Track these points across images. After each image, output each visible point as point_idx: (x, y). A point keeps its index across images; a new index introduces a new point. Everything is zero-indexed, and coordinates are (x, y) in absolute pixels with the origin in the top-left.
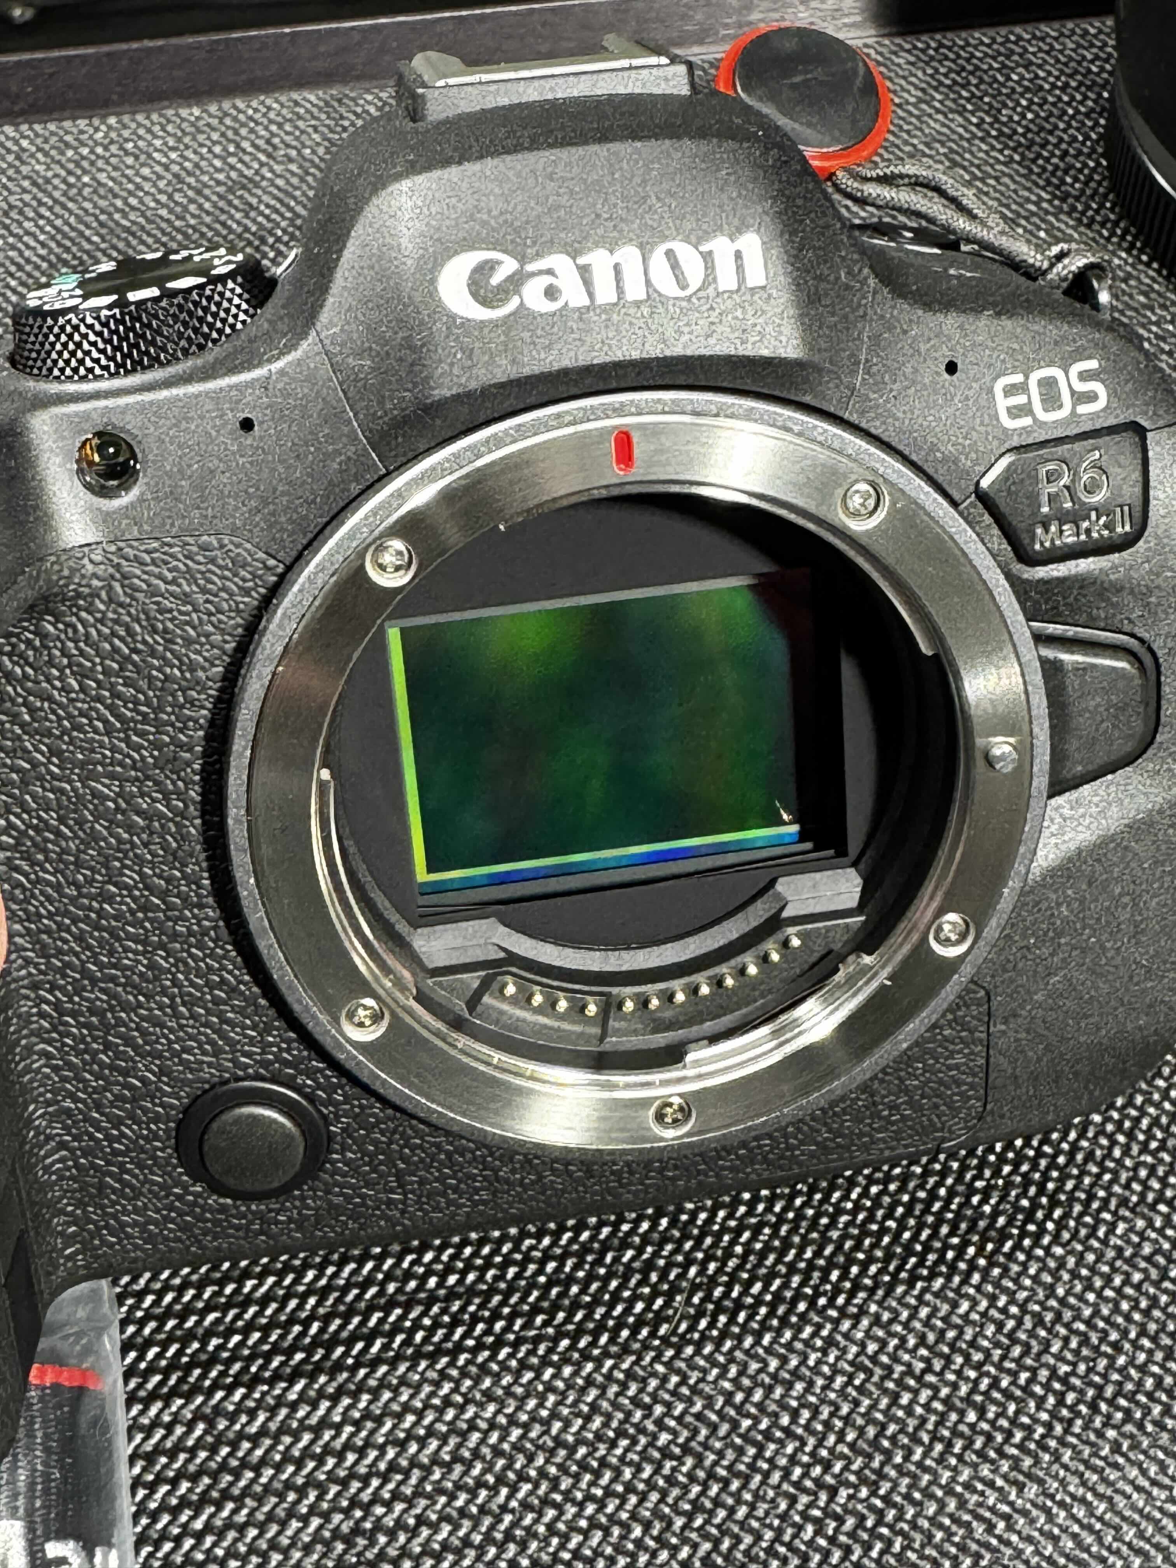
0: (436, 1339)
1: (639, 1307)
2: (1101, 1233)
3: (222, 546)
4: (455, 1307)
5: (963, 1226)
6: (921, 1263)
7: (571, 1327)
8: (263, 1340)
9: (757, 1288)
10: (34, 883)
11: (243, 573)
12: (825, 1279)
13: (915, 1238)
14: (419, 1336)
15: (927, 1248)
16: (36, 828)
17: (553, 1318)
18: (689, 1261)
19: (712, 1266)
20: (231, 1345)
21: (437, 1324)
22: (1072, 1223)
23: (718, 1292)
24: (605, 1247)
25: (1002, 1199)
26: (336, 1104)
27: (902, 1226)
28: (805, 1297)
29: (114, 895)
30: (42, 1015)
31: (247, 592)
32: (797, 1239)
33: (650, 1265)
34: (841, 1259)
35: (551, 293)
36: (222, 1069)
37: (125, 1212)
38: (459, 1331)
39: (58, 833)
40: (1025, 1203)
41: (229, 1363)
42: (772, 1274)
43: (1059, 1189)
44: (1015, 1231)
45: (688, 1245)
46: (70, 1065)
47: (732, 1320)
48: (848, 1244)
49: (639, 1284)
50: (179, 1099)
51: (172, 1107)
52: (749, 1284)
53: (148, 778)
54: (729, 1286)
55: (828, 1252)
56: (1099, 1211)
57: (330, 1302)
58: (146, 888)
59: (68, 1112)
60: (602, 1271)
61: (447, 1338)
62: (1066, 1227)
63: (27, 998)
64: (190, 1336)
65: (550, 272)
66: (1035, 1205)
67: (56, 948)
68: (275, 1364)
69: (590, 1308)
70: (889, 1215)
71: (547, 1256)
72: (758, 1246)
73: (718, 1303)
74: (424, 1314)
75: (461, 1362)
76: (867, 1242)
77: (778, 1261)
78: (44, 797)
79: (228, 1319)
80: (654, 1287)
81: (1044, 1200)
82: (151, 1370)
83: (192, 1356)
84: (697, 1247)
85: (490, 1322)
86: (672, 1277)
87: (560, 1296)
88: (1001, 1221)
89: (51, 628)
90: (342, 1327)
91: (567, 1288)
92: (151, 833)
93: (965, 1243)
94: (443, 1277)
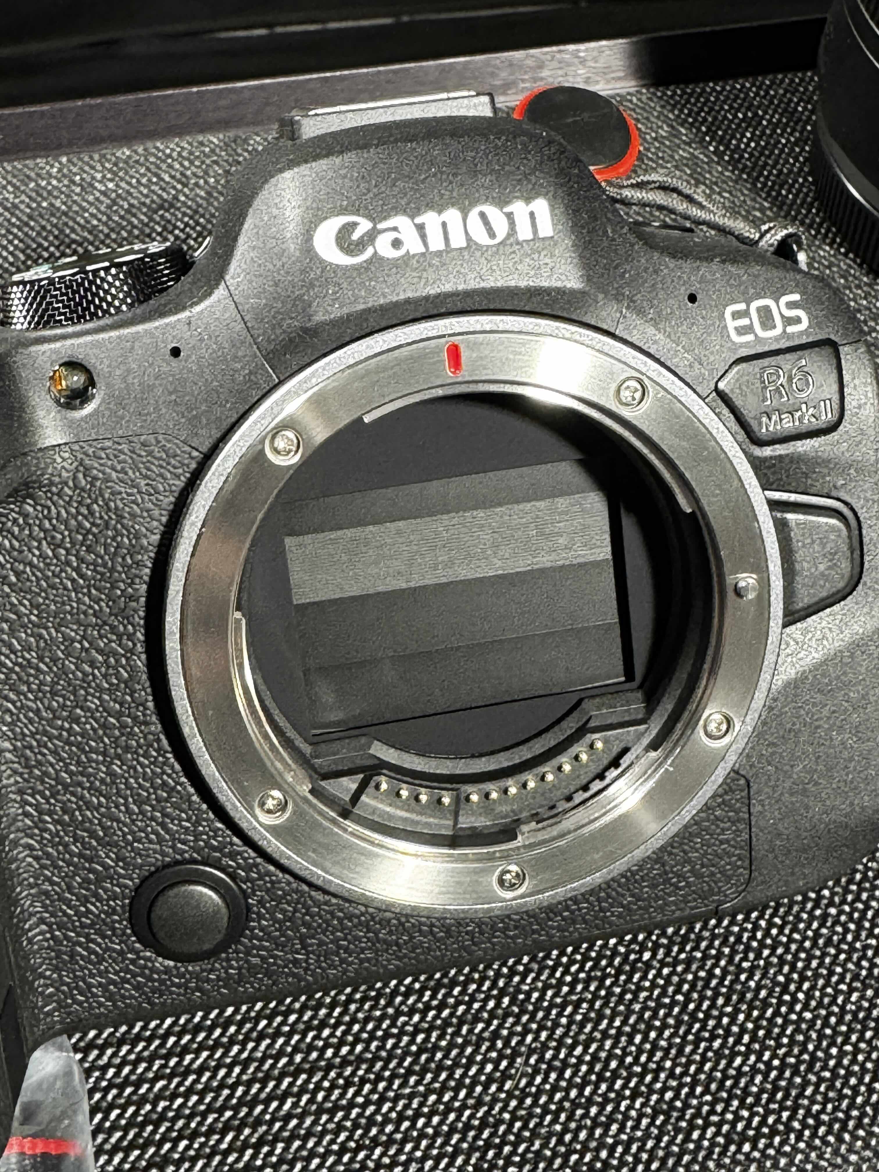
0: (333, 1098)
1: (489, 1067)
2: (840, 1000)
3: (158, 442)
4: (348, 1071)
5: (735, 997)
6: (703, 1028)
7: (437, 1085)
8: (200, 1102)
9: (579, 1050)
10: (19, 709)
11: (173, 462)
12: (630, 1042)
13: (698, 1008)
14: (320, 1096)
15: (708, 1015)
16: (20, 665)
17: (423, 1078)
18: (526, 1031)
19: (544, 1035)
20: (175, 1106)
21: (333, 1086)
22: (817, 994)
23: (549, 1055)
24: (461, 1022)
25: (764, 976)
26: (252, 881)
27: (688, 999)
28: (616, 1056)
29: (80, 717)
30: (26, 814)
31: (178, 477)
32: (608, 1012)
33: (496, 1035)
34: (643, 1026)
35: (397, 244)
36: (164, 854)
37: (92, 976)
38: (351, 1091)
39: (38, 669)
40: (781, 979)
41: (174, 1120)
42: (590, 1040)
43: (807, 967)
44: (774, 1001)
45: (525, 1018)
46: (48, 855)
47: (560, 1077)
48: (647, 1015)
49: (488, 1050)
50: (132, 879)
51: (126, 887)
52: (573, 1047)
53: (105, 623)
54: (557, 1050)
55: (632, 1021)
56: (838, 983)
57: (251, 1070)
58: (105, 710)
59: (46, 893)
60: (460, 1040)
61: (342, 1096)
62: (813, 997)
63: (15, 801)
64: (143, 1100)
65: (395, 229)
66: (789, 980)
67: (37, 761)
68: (210, 1120)
69: (451, 1070)
70: (677, 991)
71: (417, 1030)
72: (579, 1017)
73: (549, 1063)
74: (324, 1078)
75: (353, 1115)
76: (662, 1012)
77: (594, 1029)
78: (26, 641)
79: (173, 1086)
80: (500, 1052)
81: (795, 976)
82: (114, 1128)
83: (145, 1116)
84: (532, 1019)
85: (375, 1083)
86: (513, 1044)
87: (428, 1061)
88: (763, 993)
89: (31, 509)
90: (261, 1090)
91: (433, 1055)
92: (108, 667)
93: (737, 1011)
94: (338, 1048)
